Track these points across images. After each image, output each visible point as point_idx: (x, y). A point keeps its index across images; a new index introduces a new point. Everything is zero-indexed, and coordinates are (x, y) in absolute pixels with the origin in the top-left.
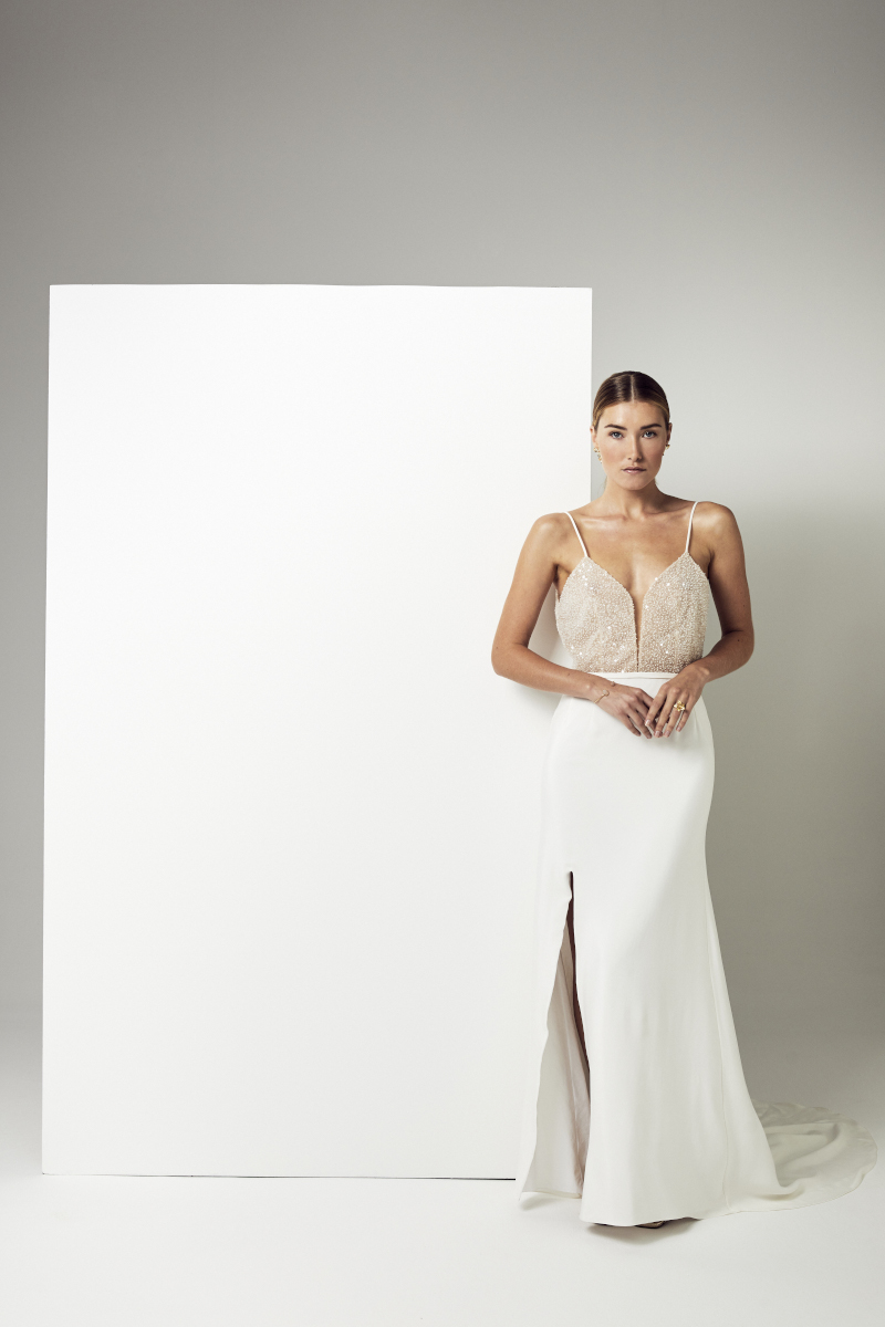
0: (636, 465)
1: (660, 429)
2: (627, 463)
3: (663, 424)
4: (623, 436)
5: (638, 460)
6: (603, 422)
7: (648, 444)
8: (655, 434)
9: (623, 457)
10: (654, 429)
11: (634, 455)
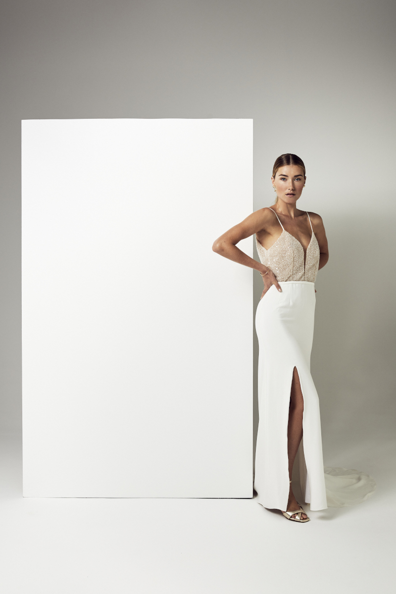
0: (292, 192)
1: (301, 177)
2: (288, 191)
3: (303, 175)
4: (286, 180)
5: (293, 190)
6: (278, 174)
7: (297, 183)
8: (300, 179)
9: (286, 189)
10: (300, 177)
11: (291, 188)
